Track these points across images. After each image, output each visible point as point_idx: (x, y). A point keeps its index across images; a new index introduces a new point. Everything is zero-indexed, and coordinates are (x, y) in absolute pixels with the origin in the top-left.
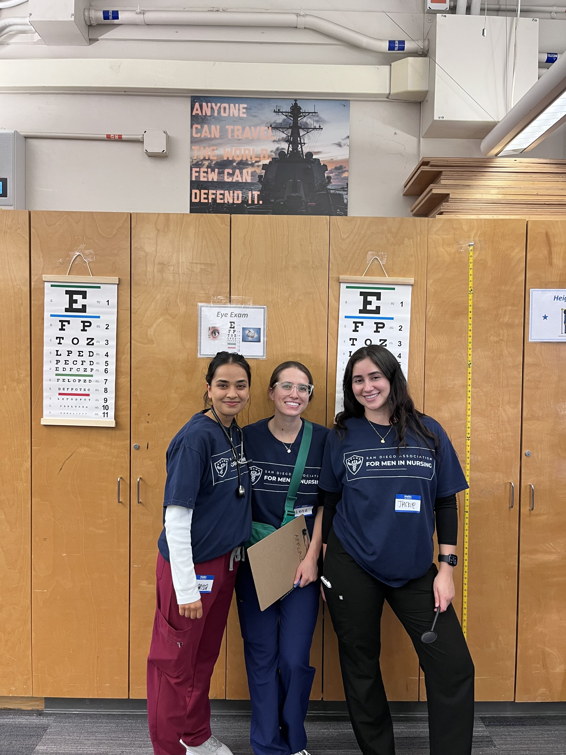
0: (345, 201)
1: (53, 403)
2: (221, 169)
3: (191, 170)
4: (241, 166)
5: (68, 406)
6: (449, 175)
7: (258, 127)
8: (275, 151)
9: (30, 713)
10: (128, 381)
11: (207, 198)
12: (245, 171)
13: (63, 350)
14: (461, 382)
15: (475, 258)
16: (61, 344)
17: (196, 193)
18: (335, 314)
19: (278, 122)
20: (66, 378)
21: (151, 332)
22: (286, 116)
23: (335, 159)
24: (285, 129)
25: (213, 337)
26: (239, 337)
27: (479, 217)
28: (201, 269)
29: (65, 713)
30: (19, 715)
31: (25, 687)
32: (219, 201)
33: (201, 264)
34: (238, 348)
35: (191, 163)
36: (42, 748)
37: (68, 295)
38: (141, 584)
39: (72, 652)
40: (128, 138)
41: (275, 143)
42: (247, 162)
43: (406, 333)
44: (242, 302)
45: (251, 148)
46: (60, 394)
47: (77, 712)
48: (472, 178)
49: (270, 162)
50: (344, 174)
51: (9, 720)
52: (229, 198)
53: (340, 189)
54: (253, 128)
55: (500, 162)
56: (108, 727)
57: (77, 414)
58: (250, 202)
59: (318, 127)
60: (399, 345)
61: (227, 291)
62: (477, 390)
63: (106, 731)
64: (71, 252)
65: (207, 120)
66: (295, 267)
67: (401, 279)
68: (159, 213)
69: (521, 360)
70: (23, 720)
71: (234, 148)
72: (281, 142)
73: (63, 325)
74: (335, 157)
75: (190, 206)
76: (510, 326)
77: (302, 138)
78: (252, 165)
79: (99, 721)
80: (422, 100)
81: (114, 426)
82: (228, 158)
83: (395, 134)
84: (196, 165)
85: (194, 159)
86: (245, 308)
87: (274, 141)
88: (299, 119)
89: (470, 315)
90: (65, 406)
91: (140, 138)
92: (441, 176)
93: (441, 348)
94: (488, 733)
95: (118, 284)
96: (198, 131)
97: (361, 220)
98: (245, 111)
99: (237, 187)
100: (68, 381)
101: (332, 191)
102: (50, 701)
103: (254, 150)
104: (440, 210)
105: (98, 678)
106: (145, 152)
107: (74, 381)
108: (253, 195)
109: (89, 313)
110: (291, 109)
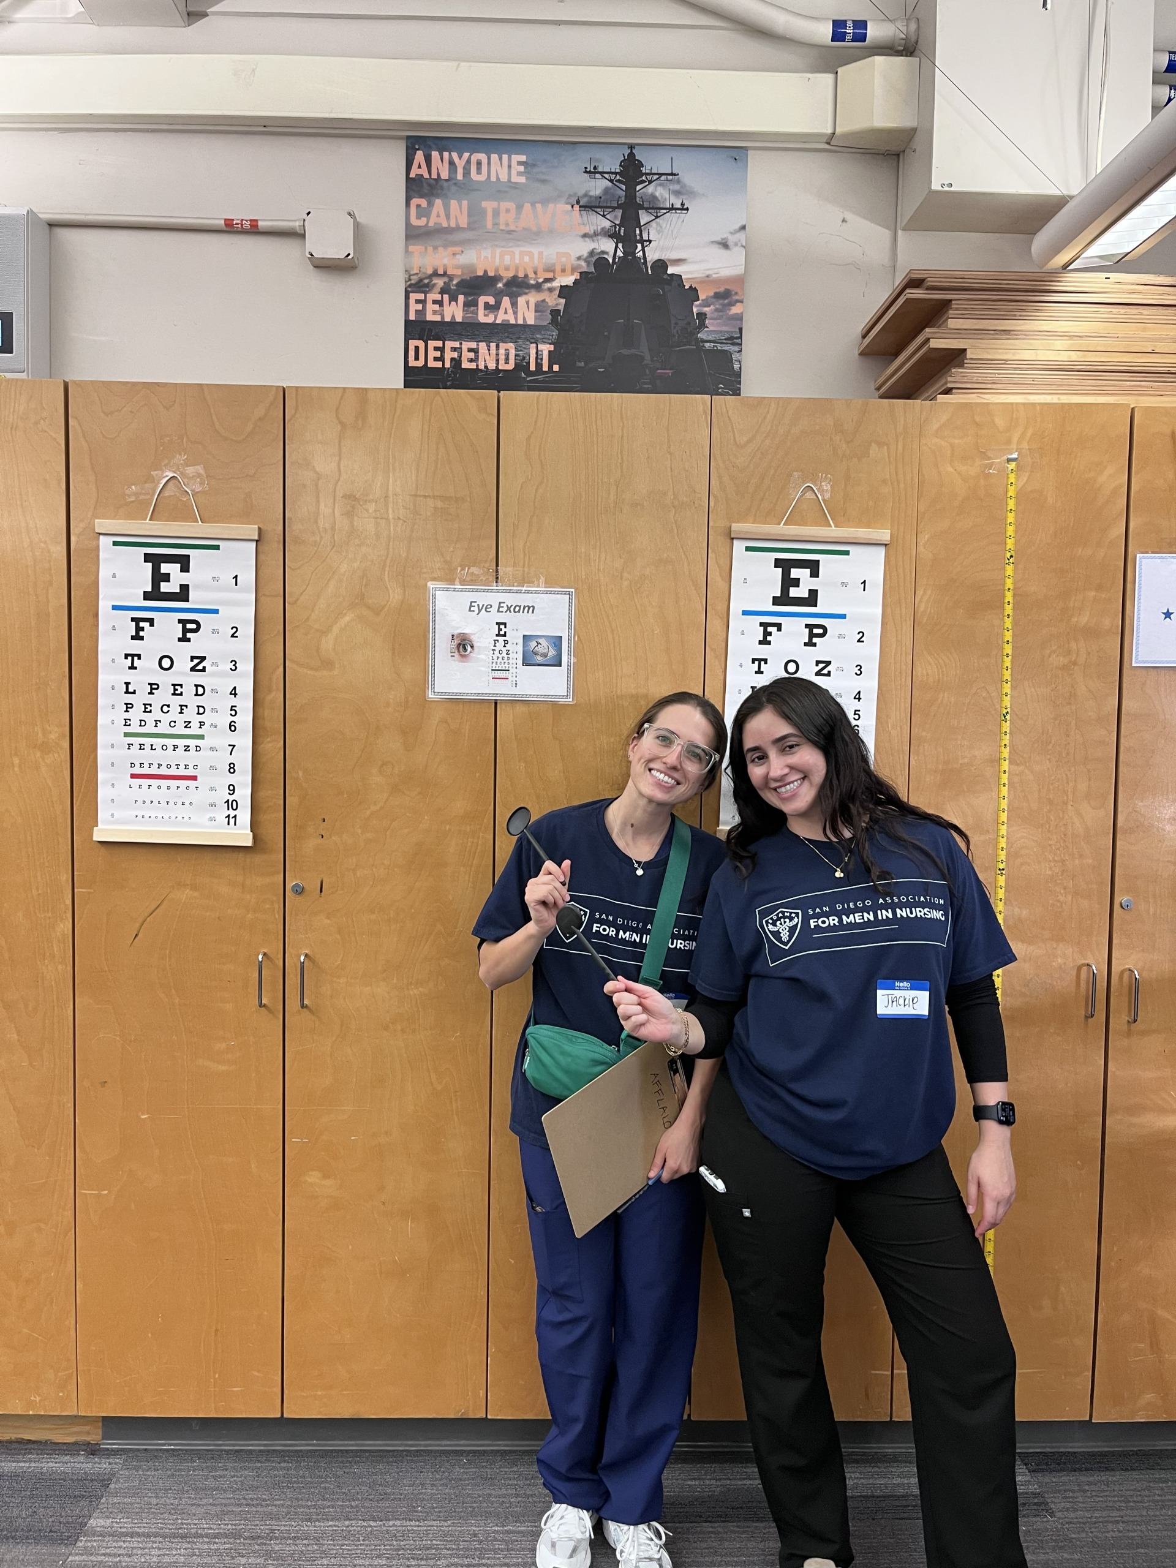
0: (736, 366)
1: (119, 796)
2: (471, 295)
3: (407, 298)
4: (514, 289)
5: (152, 802)
6: (965, 309)
7: (551, 206)
8: (587, 257)
9: (71, 1449)
10: (280, 748)
11: (441, 359)
12: (521, 300)
13: (140, 680)
14: (987, 752)
15: (1020, 486)
16: (136, 668)
17: (417, 348)
18: (721, 607)
19: (592, 193)
20: (147, 741)
21: (328, 643)
22: (611, 181)
23: (714, 276)
24: (607, 210)
25: (462, 656)
26: (515, 656)
27: (1029, 400)
28: (435, 508)
29: (146, 1450)
30: (47, 1454)
31: (61, 1394)
32: (465, 365)
33: (434, 497)
34: (515, 679)
35: (406, 282)
36: (101, 1522)
37: (150, 564)
38: (308, 1179)
39: (162, 1319)
40: (272, 227)
41: (587, 239)
42: (526, 280)
43: (872, 649)
44: (524, 579)
45: (535, 250)
46: (133, 776)
47: (172, 1447)
48: (1015, 315)
49: (576, 282)
50: (733, 308)
51: (27, 1465)
52: (487, 357)
53: (725, 339)
54: (538, 206)
55: (1073, 280)
56: (237, 1477)
57: (170, 817)
58: (533, 368)
59: (679, 206)
60: (856, 674)
61: (491, 557)
62: (1021, 768)
63: (235, 1486)
64: (155, 470)
65: (442, 188)
66: (637, 504)
67: (862, 533)
68: (344, 389)
69: (1114, 706)
70: (57, 1465)
71: (498, 251)
72: (599, 237)
73: (139, 629)
74: (716, 271)
75: (405, 376)
76: (1091, 633)
77: (645, 229)
78: (538, 287)
79: (220, 1465)
80: (902, 149)
81: (249, 844)
82: (486, 272)
83: (844, 221)
84: (418, 285)
85: (412, 273)
86: (527, 592)
87: (585, 236)
88: (638, 188)
89: (1009, 610)
90: (144, 802)
91: (298, 228)
92: (948, 310)
93: (945, 679)
94: (1036, 1486)
95: (257, 541)
96: (422, 213)
97: (778, 404)
98: (523, 170)
99: (506, 334)
100: (152, 749)
101: (707, 345)
102: (114, 1425)
103: (541, 253)
104: (946, 383)
105: (217, 1376)
106: (309, 258)
107: (165, 748)
108: (540, 353)
109: (194, 603)
110: (620, 165)
